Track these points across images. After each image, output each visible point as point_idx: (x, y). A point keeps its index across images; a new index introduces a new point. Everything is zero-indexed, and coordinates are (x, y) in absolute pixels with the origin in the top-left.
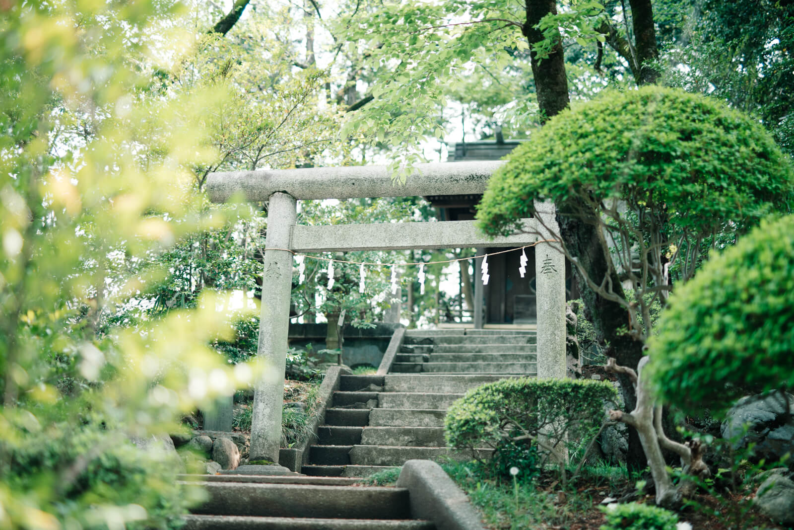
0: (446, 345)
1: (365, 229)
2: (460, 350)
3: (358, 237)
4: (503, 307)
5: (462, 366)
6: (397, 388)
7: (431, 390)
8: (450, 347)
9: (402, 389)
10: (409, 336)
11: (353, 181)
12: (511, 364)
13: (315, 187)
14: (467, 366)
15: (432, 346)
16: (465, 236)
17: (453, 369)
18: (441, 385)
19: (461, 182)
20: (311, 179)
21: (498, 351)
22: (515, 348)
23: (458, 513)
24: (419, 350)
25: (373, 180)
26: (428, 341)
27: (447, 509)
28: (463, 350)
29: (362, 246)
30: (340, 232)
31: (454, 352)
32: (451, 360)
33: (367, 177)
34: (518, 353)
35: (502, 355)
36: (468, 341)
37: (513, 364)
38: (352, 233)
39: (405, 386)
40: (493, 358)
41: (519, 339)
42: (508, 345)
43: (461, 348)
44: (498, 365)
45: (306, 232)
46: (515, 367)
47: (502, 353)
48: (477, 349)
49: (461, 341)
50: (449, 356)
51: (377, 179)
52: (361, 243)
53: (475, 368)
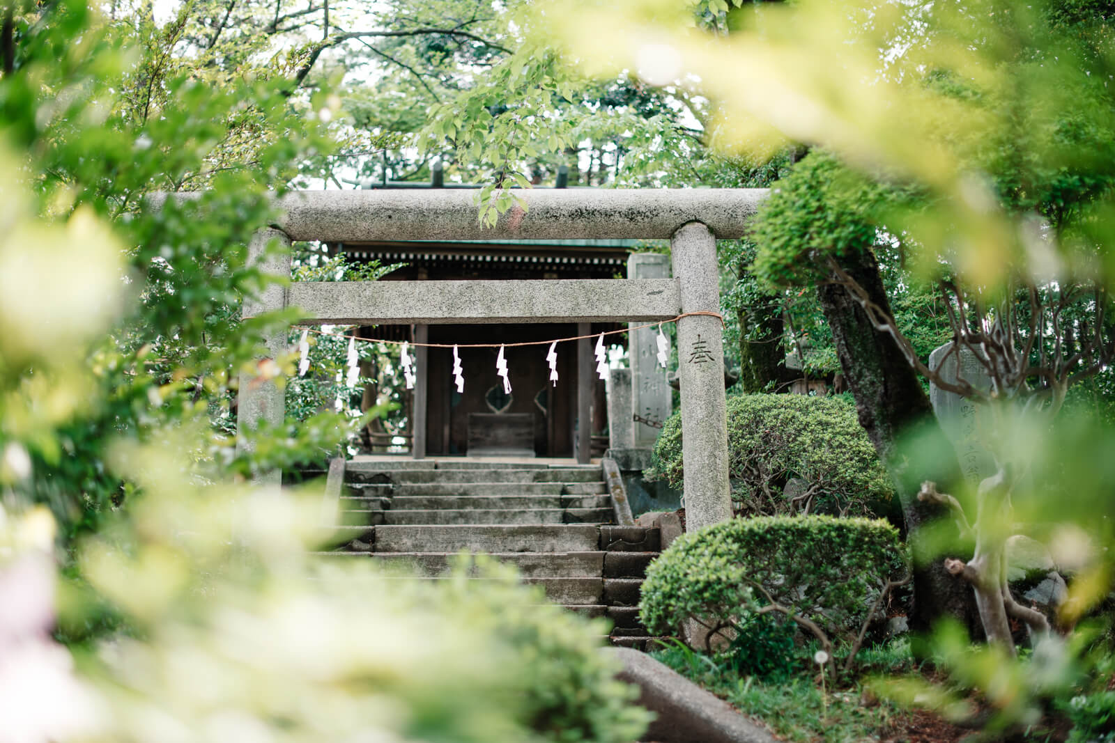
0: (409, 484)
1: (408, 288)
2: (435, 491)
3: (397, 301)
4: (447, 431)
5: (445, 516)
6: (396, 547)
7: (449, 548)
8: (419, 487)
9: (404, 548)
10: (353, 470)
11: (390, 212)
12: (520, 512)
13: (327, 219)
14: (452, 515)
15: (391, 485)
16: (569, 304)
17: (433, 519)
18: (465, 541)
19: (562, 219)
20: (320, 207)
21: (494, 493)
22: (519, 488)
23: (733, 727)
24: (372, 492)
25: (422, 212)
26: (381, 477)
27: (708, 722)
28: (441, 491)
29: (405, 316)
30: (368, 293)
31: (426, 494)
32: (426, 507)
33: (412, 206)
34: (523, 495)
35: (502, 499)
36: (443, 478)
37: (524, 512)
38: (387, 295)
39: (408, 542)
40: (489, 503)
41: (520, 475)
42: (506, 483)
43: (436, 488)
44: (501, 514)
45: (311, 292)
46: (526, 516)
47: (499, 496)
48: (462, 491)
49: (432, 477)
50: (421, 500)
51: (429, 210)
52: (402, 311)
53: (466, 518)
